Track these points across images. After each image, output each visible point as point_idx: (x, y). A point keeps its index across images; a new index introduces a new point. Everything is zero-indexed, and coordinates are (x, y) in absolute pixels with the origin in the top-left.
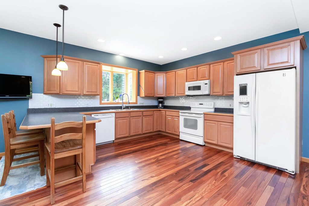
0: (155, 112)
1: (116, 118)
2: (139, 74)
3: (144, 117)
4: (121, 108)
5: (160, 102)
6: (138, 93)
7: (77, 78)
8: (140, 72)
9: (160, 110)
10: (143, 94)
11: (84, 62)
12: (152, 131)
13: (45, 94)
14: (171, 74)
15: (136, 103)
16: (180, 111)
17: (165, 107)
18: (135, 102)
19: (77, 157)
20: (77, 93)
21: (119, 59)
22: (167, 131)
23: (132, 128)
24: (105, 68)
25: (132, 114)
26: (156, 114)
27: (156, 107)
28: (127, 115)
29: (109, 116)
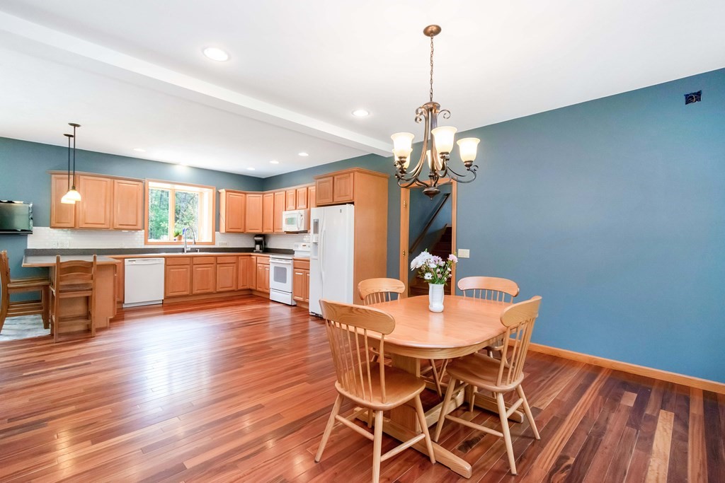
0: (240, 257)
1: (166, 265)
2: (218, 194)
3: (218, 266)
4: (183, 250)
5: (257, 242)
6: (217, 228)
7: (103, 204)
8: (220, 191)
9: (251, 256)
10: (223, 229)
11: (116, 181)
12: (234, 288)
13: (51, 227)
14: (269, 196)
15: (213, 243)
16: (271, 256)
17: (266, 250)
18: (211, 241)
19: (90, 300)
20: (103, 226)
21: (181, 170)
22: (258, 289)
23: (195, 282)
24: (154, 186)
25: (195, 261)
26: (243, 261)
27: (252, 250)
28: (188, 261)
29: (154, 262)
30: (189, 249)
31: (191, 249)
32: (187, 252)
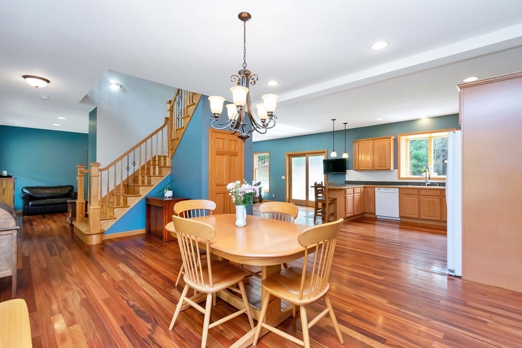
1: (400, 194)
13: (353, 170)
20: (370, 168)
23: (423, 209)
25: (422, 192)
28: (416, 192)
29: (392, 191)
30: (429, 183)
31: (431, 183)
32: (428, 185)
